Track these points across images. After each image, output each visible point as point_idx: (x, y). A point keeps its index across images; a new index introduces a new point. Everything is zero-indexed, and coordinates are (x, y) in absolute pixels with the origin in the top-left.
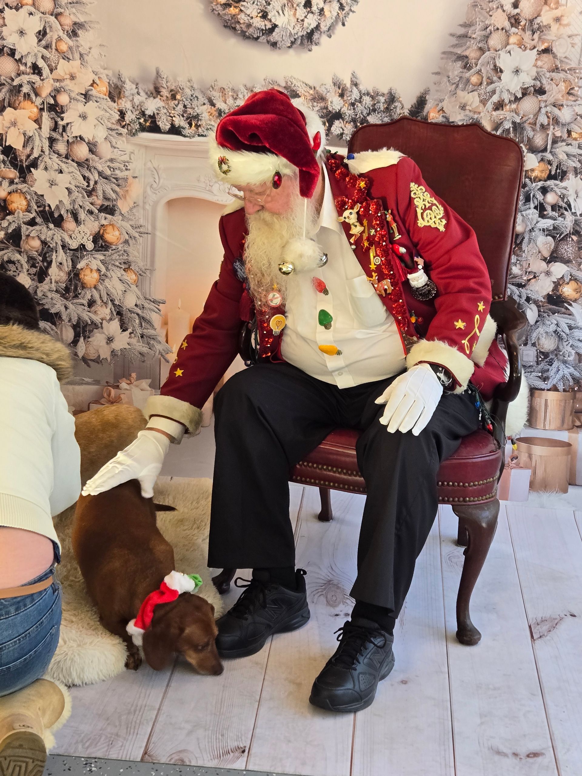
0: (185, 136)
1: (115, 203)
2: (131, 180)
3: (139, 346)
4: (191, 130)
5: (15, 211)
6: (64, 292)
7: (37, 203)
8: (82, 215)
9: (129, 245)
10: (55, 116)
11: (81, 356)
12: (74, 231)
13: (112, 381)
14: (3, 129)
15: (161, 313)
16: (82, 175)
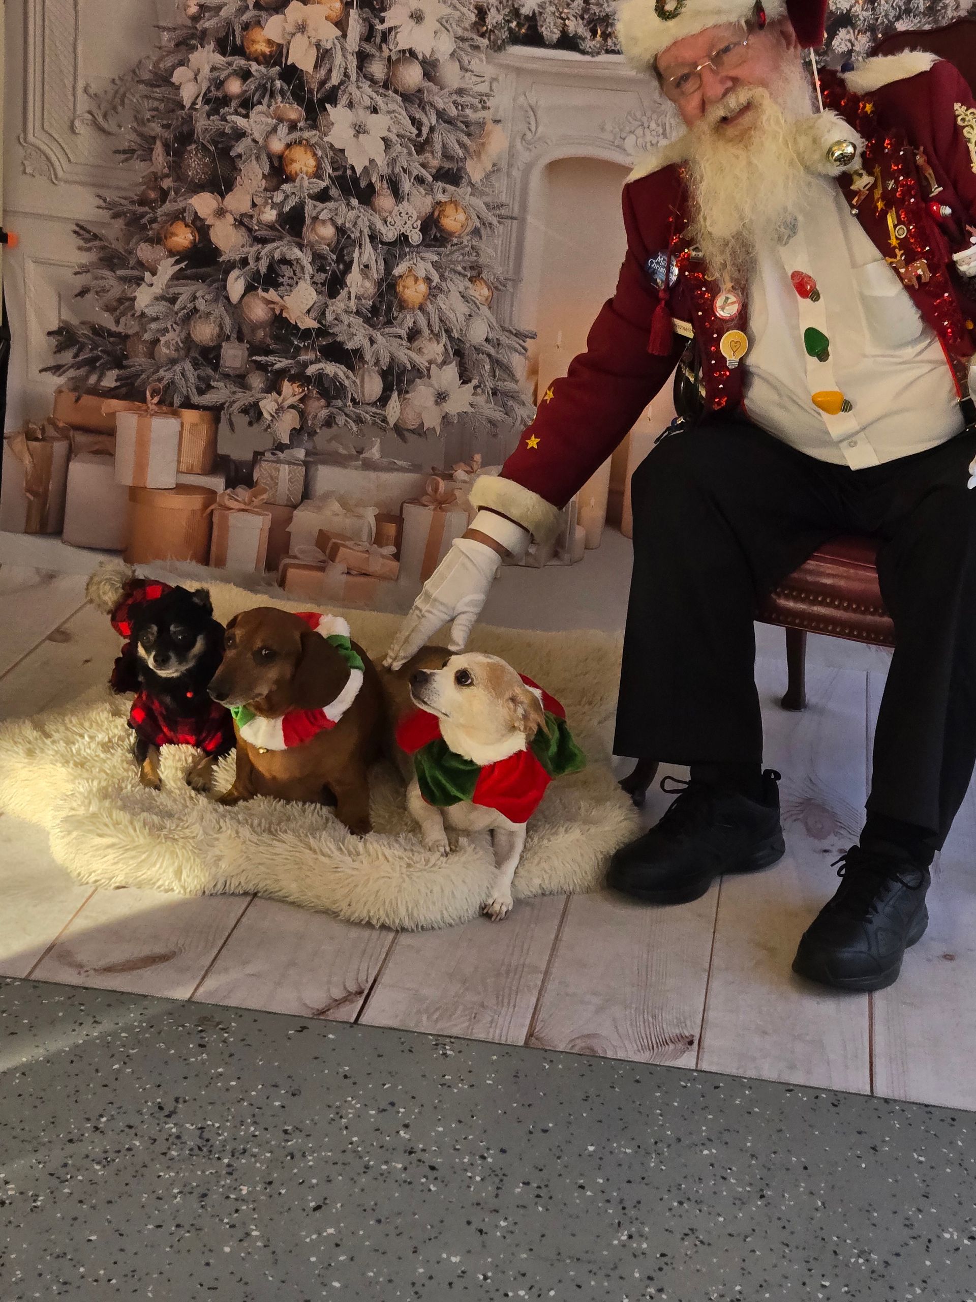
0: (583, 52)
1: (461, 164)
2: (490, 126)
3: (491, 410)
4: (594, 42)
5: (297, 174)
6: (369, 315)
7: (332, 163)
8: (406, 185)
9: (481, 238)
10: (370, 15)
11: (392, 425)
12: (391, 213)
13: (440, 466)
14: (283, 38)
15: (529, 353)
16: (410, 117)
